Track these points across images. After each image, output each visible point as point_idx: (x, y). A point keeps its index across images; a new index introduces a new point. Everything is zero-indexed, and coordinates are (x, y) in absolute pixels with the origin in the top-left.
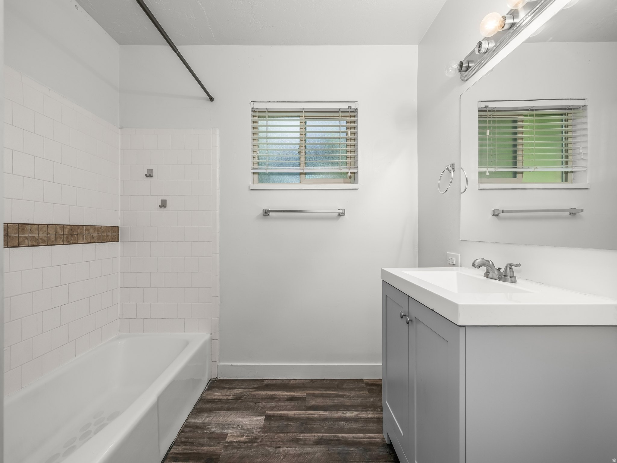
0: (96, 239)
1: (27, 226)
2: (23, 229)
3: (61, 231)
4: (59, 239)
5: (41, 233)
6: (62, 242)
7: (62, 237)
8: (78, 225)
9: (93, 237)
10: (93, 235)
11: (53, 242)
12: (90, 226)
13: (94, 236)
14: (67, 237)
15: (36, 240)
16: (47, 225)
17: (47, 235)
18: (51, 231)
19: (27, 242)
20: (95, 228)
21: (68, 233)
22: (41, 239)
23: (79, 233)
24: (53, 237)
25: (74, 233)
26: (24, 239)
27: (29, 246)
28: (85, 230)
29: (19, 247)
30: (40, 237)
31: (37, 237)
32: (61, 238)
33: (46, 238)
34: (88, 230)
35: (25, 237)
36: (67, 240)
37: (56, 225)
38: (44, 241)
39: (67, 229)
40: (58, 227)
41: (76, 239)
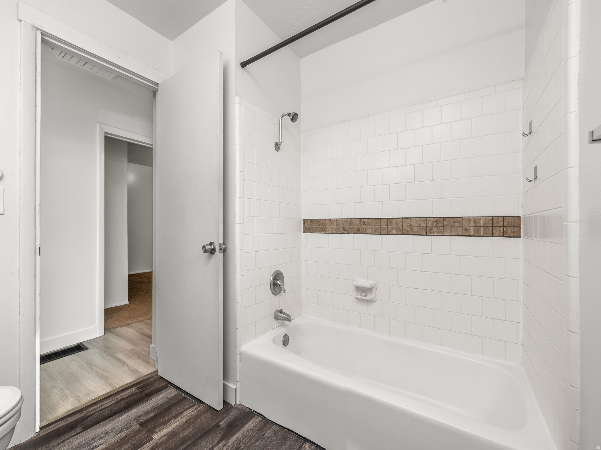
0: (470, 232)
1: (394, 220)
2: (391, 222)
3: (423, 223)
4: (421, 231)
5: (405, 225)
6: (425, 233)
7: (425, 228)
8: (444, 218)
9: (466, 230)
10: (466, 228)
11: (415, 232)
12: (462, 217)
13: (468, 229)
14: (431, 229)
15: (401, 230)
16: (410, 218)
17: (410, 226)
18: (414, 223)
19: (393, 231)
20: (470, 220)
21: (432, 224)
22: (405, 230)
23: (445, 225)
24: (415, 229)
25: (439, 225)
26: (392, 229)
27: (395, 234)
28: (454, 222)
29: (388, 234)
30: (404, 228)
31: (401, 228)
32: (424, 230)
33: (409, 229)
34: (459, 222)
35: (392, 228)
36: (430, 232)
37: (418, 218)
38: (407, 231)
39: (431, 221)
40: (420, 219)
41: (442, 231)
